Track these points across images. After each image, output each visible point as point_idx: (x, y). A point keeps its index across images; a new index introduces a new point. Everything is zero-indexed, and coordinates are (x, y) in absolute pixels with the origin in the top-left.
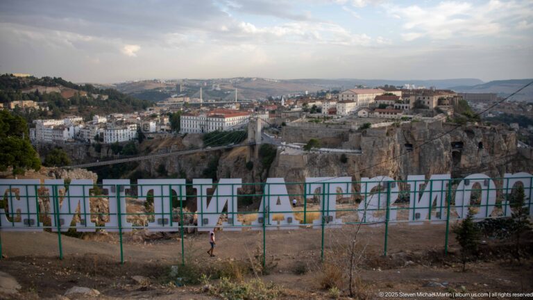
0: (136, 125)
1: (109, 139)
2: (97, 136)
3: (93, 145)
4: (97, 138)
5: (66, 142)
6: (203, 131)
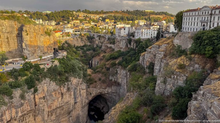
0: (158, 27)
1: (141, 36)
2: (133, 33)
6: (204, 29)
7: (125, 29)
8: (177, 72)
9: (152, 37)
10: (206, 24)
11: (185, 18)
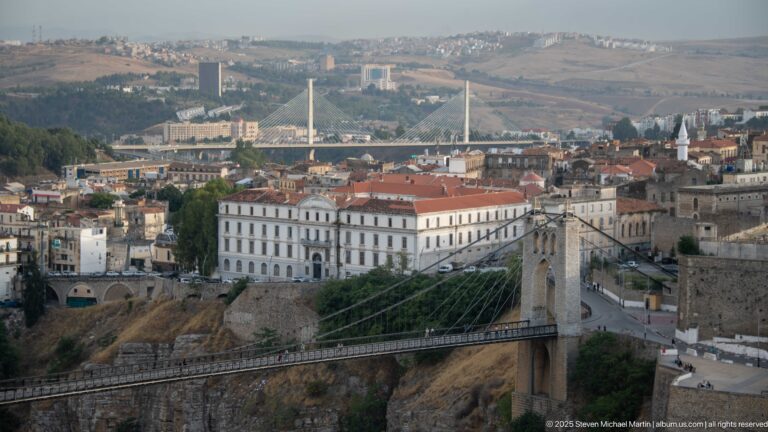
6: (317, 269)
8: (309, 406)
10: (323, 254)
11: (233, 225)
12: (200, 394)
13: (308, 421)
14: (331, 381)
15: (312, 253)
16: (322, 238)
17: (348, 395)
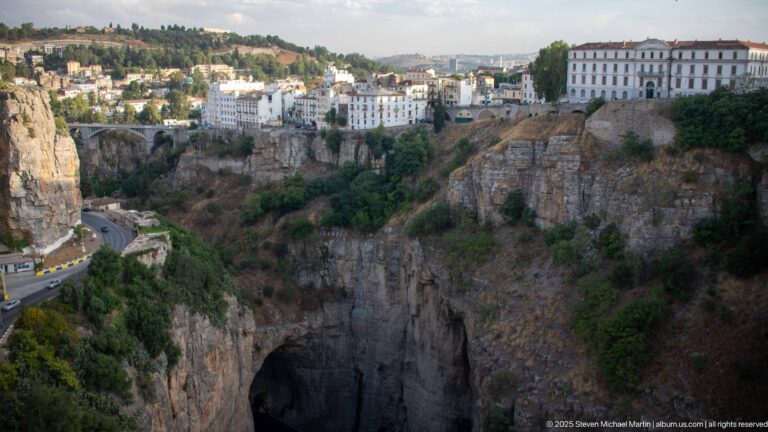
0: (426, 88)
1: (361, 121)
2: (333, 110)
3: (323, 134)
4: (331, 117)
5: (263, 126)
6: (650, 94)
7: (270, 98)
8: (685, 190)
9: (411, 122)
10: (656, 82)
11: (579, 66)
12: (576, 177)
13: (686, 201)
14: (701, 171)
15: (645, 82)
16: (656, 70)
17: (717, 182)
